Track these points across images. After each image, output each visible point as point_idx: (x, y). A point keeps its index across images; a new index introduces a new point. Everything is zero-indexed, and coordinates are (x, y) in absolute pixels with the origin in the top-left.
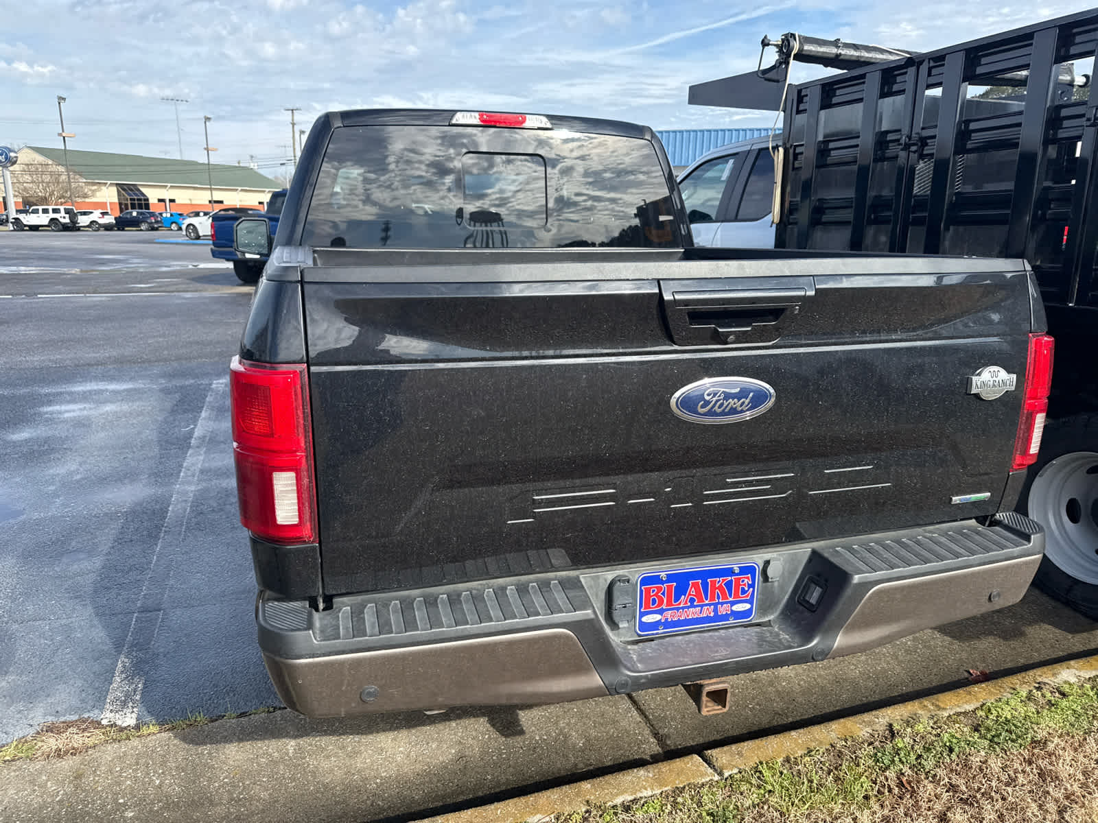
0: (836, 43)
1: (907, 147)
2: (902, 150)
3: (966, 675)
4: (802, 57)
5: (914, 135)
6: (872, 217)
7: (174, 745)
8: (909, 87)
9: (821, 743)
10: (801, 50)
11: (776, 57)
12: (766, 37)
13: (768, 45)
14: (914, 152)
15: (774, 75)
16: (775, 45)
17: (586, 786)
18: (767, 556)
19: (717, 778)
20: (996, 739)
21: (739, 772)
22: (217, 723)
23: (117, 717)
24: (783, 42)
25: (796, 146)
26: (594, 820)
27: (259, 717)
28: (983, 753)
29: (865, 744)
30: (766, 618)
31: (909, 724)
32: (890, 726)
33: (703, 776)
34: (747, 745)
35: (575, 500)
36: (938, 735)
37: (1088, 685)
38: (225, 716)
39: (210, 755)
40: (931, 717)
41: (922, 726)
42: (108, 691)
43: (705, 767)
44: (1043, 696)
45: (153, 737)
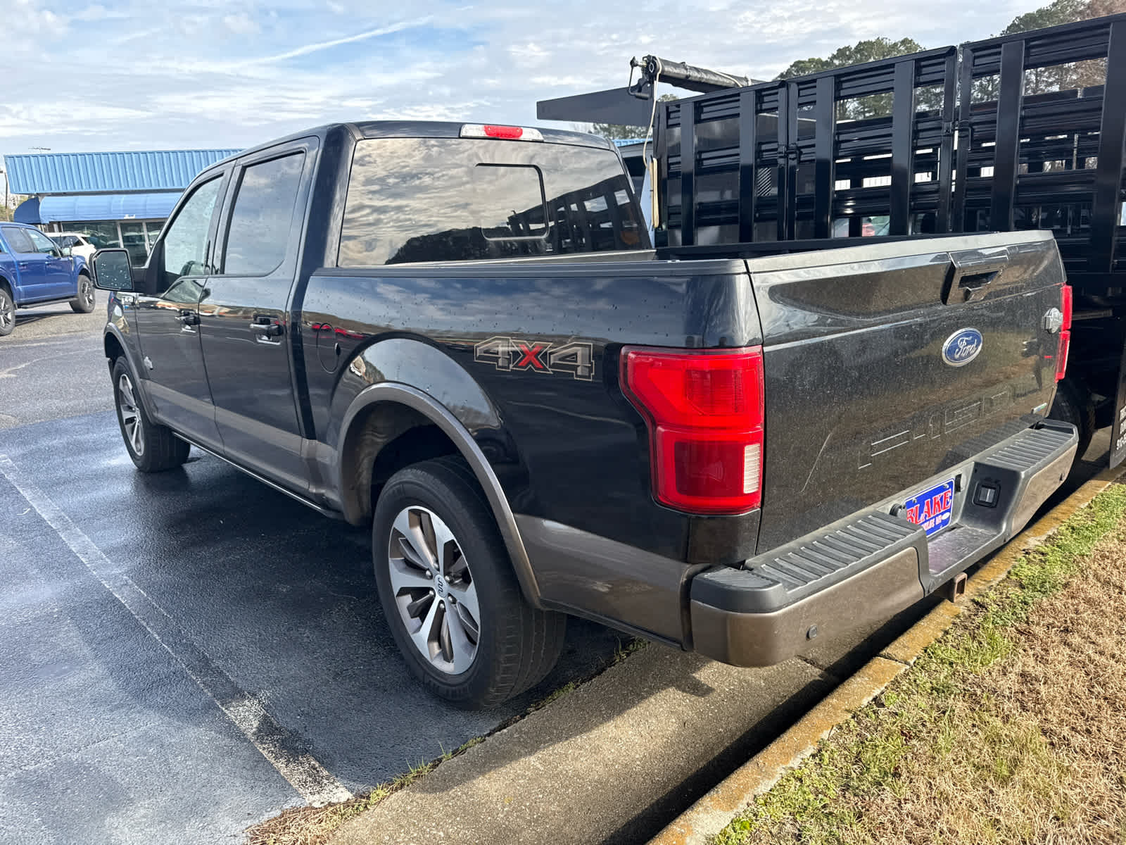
0: (683, 65)
1: (786, 156)
2: (781, 157)
4: (665, 78)
5: (791, 146)
7: (421, 798)
8: (782, 104)
9: (945, 624)
10: (663, 71)
12: (634, 58)
13: (637, 65)
14: (793, 159)
15: (641, 90)
16: (640, 66)
18: (957, 473)
19: (908, 667)
20: (1043, 590)
21: (918, 658)
22: (442, 767)
23: (326, 796)
24: (648, 63)
25: (668, 157)
26: (866, 721)
27: (475, 748)
28: (1045, 599)
29: (973, 617)
30: (954, 523)
31: (983, 596)
32: (973, 601)
33: (899, 668)
34: (903, 639)
35: (892, 442)
36: (1008, 597)
37: (1048, 545)
38: (442, 758)
39: (466, 794)
40: (990, 588)
41: (992, 594)
42: (282, 777)
43: (893, 663)
44: (1035, 558)
45: (390, 799)
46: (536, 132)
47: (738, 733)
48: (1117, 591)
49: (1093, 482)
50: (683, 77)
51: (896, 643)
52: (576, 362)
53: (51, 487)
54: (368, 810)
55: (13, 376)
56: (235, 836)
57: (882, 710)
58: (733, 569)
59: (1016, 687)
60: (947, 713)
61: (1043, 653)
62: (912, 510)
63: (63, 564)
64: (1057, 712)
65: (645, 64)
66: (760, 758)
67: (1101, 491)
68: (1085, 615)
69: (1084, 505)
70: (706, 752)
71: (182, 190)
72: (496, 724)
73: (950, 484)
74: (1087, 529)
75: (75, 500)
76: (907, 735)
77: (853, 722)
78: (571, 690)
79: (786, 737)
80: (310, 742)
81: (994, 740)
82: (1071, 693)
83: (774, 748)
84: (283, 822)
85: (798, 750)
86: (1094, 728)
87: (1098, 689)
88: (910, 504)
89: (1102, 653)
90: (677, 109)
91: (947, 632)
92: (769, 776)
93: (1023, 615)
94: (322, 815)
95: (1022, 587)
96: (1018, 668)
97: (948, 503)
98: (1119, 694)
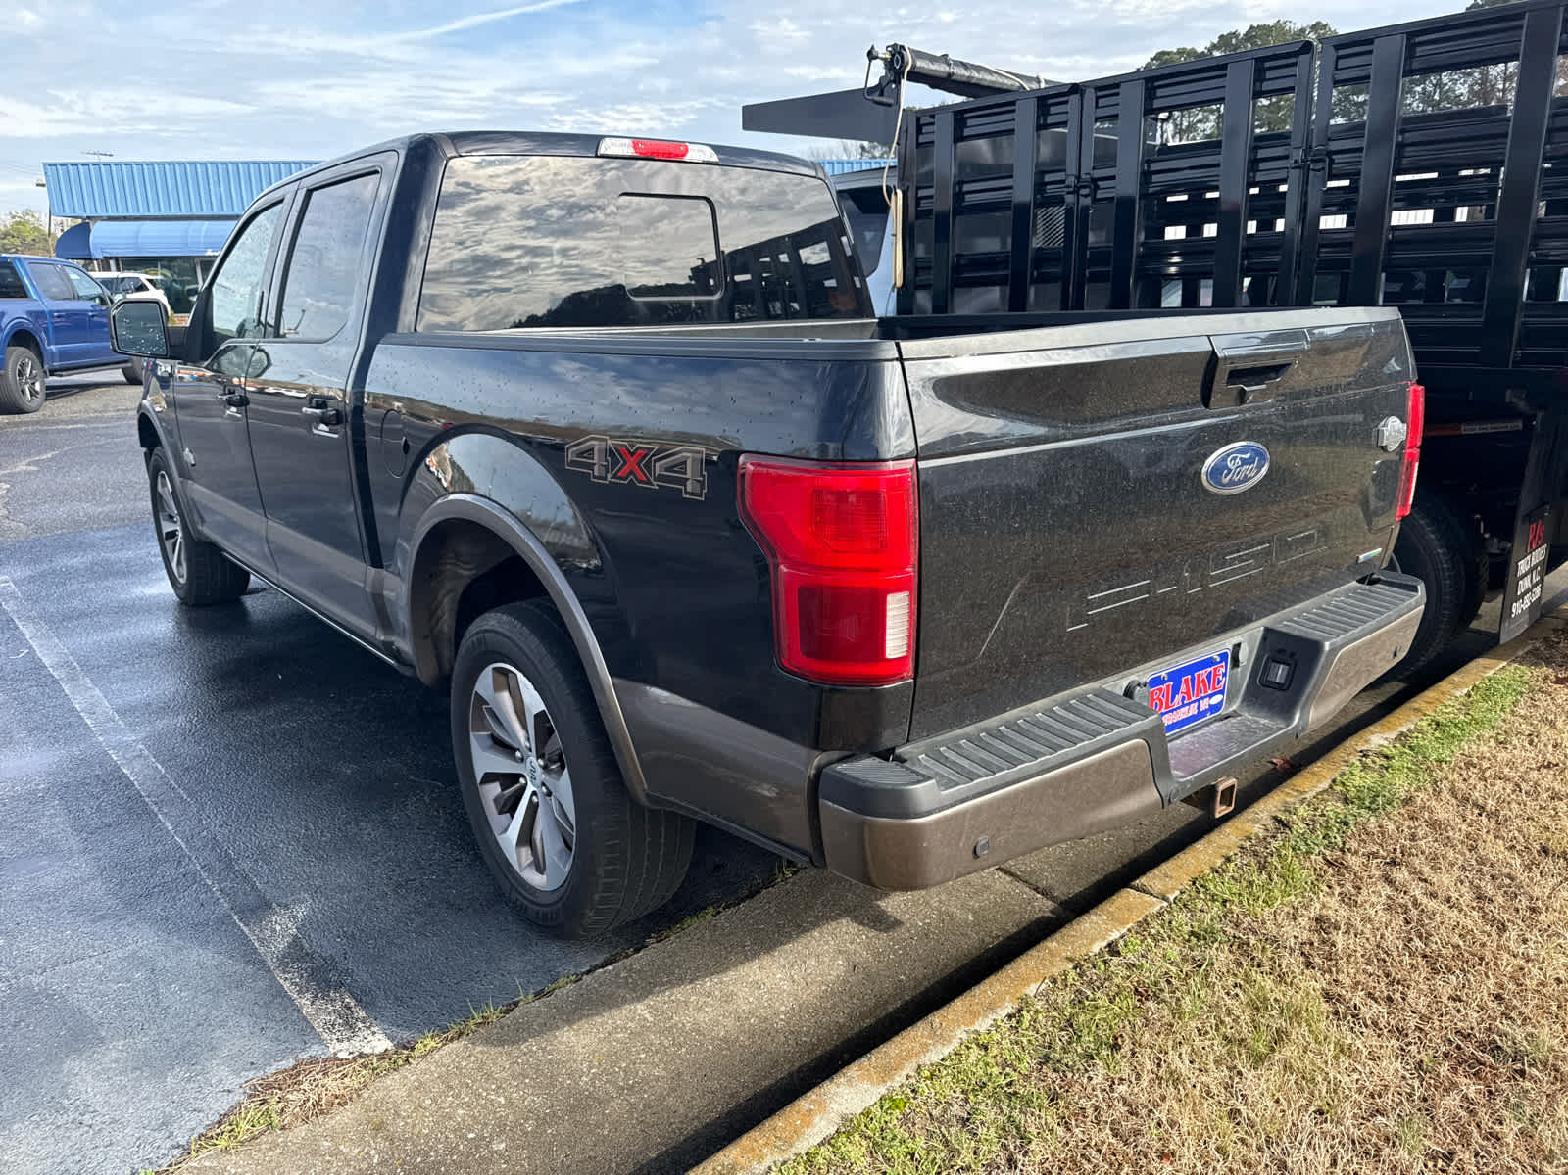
0: (944, 58)
2: (1069, 193)
3: (1271, 766)
4: (916, 76)
5: (1083, 177)
6: (1035, 273)
7: (482, 1052)
8: (1073, 118)
9: (1229, 848)
10: (914, 66)
11: (882, 72)
12: (873, 48)
13: (877, 57)
14: (1086, 196)
15: (883, 94)
16: (882, 59)
17: (1051, 944)
18: (1235, 641)
19: (1165, 904)
20: (1373, 806)
21: (1181, 893)
22: (517, 1012)
23: (357, 1044)
24: (893, 55)
25: (918, 188)
26: (1091, 973)
27: (566, 990)
28: (1373, 819)
29: (1269, 840)
30: (1231, 709)
31: (1290, 812)
32: (1275, 818)
33: (1152, 905)
34: (1166, 867)
35: (1120, 597)
36: (1323, 815)
37: (1398, 745)
38: (519, 1001)
39: (544, 1049)
40: (1302, 802)
41: (1302, 811)
42: (304, 1019)
43: (1146, 897)
44: (1374, 762)
45: (441, 1052)
46: (709, 150)
47: (926, 983)
48: (1476, 811)
49: (1481, 661)
50: (945, 75)
51: (1156, 871)
52: (685, 473)
53: (60, 621)
54: (410, 1064)
55: (33, 468)
56: (229, 1091)
57: (1116, 960)
58: (878, 760)
59: (1305, 936)
60: (1204, 967)
61: (1353, 891)
62: (1161, 690)
63: (62, 725)
64: (1352, 971)
65: (888, 56)
66: (937, 1018)
67: (1490, 673)
68: (1422, 843)
69: (1462, 692)
70: (876, 1006)
71: (237, 217)
72: (600, 959)
73: (1224, 656)
74: (1456, 725)
75: (89, 640)
76: (1141, 994)
77: (1072, 975)
78: (709, 917)
79: (977, 990)
80: (347, 973)
81: (1258, 1006)
82: (1378, 946)
83: (959, 1004)
84: (295, 1074)
85: (991, 1007)
86: (1398, 996)
87: (1417, 942)
88: (1156, 681)
89: (1433, 895)
90: (932, 121)
91: (1228, 859)
92: (945, 1040)
93: (1339, 839)
94: (348, 1069)
95: (1346, 801)
96: (1315, 909)
97: (1219, 682)
98: (1444, 951)
